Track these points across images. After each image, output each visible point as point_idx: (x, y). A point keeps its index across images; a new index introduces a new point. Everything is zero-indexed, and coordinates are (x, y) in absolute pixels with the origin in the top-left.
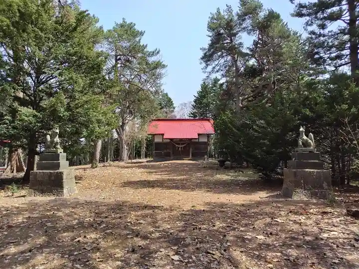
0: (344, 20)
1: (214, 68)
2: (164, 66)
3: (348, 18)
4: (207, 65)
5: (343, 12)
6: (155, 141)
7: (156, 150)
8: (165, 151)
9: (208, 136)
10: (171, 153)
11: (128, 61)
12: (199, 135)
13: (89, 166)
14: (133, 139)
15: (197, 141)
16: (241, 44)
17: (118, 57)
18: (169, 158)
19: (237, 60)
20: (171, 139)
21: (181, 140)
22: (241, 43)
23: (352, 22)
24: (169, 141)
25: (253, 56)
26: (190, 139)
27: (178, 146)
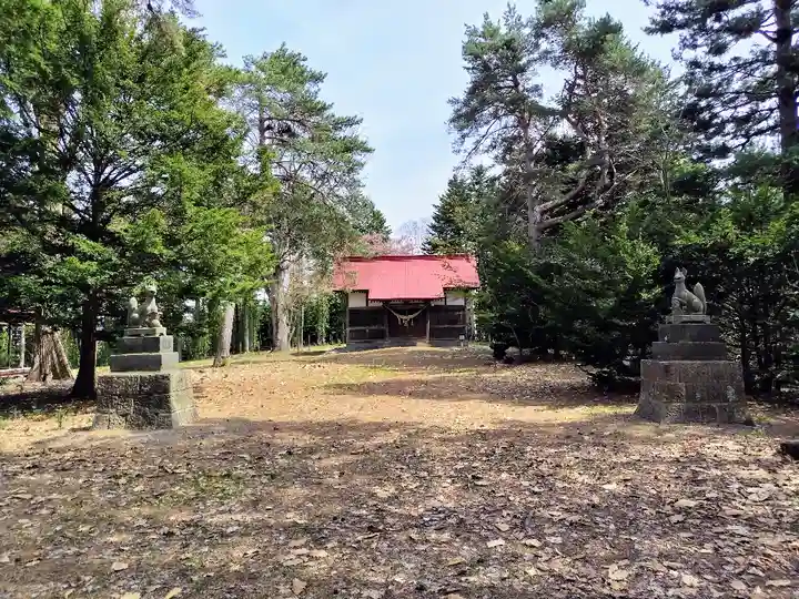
0: (765, 33)
1: (478, 142)
3: (775, 28)
4: (463, 137)
5: (763, 15)
6: (350, 306)
7: (351, 325)
8: (373, 328)
10: (387, 332)
11: (288, 130)
12: (445, 289)
13: (210, 362)
14: (299, 303)
15: (443, 303)
16: (537, 88)
17: (267, 123)
18: (379, 342)
19: (528, 125)
20: (386, 302)
21: (406, 301)
22: (537, 86)
23: (783, 36)
24: (380, 304)
25: (563, 115)
26: (427, 301)
27: (401, 317)
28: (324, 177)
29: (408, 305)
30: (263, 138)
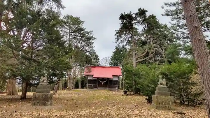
2: (94, 39)
6: (88, 79)
7: (88, 84)
8: (94, 85)
9: (118, 77)
10: (97, 86)
12: (113, 76)
15: (112, 79)
17: (71, 34)
18: (96, 89)
20: (98, 78)
21: (103, 78)
24: (96, 79)
26: (108, 78)
27: (101, 82)
28: (84, 46)
29: (103, 79)
30: (70, 37)
